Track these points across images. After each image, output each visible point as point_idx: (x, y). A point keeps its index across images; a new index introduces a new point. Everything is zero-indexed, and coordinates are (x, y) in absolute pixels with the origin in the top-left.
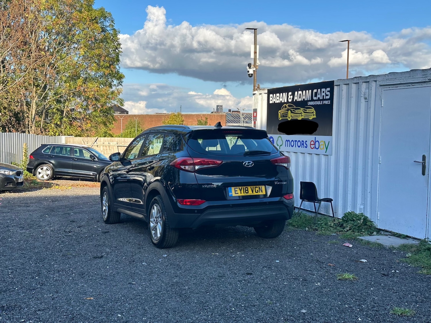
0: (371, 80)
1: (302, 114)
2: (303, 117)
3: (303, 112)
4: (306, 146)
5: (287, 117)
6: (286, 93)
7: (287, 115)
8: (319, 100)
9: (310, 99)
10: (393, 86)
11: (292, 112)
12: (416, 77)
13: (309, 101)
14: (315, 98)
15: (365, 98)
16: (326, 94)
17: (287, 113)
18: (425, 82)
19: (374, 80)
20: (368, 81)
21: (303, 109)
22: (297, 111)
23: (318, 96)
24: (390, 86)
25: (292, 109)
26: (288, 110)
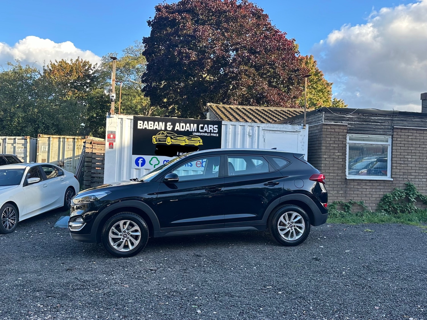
0: (255, 125)
1: (186, 141)
2: (186, 143)
3: (187, 139)
4: (191, 165)
5: (166, 142)
6: (164, 123)
7: (166, 140)
8: (206, 132)
9: (196, 131)
10: (272, 131)
11: (171, 138)
12: (288, 128)
13: (195, 132)
14: (200, 130)
15: (249, 136)
16: (213, 129)
17: (166, 139)
18: (294, 132)
19: (258, 126)
20: (253, 125)
21: (187, 137)
22: (178, 138)
23: (205, 130)
24: (270, 131)
25: (172, 137)
26: (167, 136)
